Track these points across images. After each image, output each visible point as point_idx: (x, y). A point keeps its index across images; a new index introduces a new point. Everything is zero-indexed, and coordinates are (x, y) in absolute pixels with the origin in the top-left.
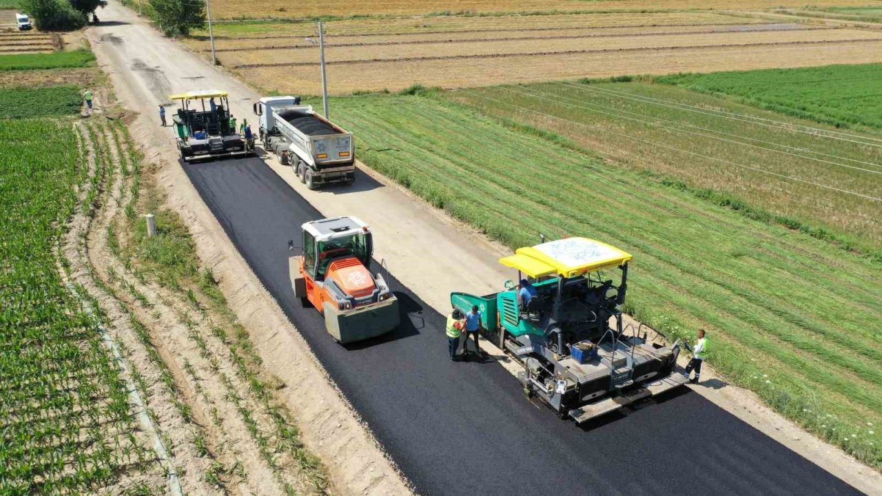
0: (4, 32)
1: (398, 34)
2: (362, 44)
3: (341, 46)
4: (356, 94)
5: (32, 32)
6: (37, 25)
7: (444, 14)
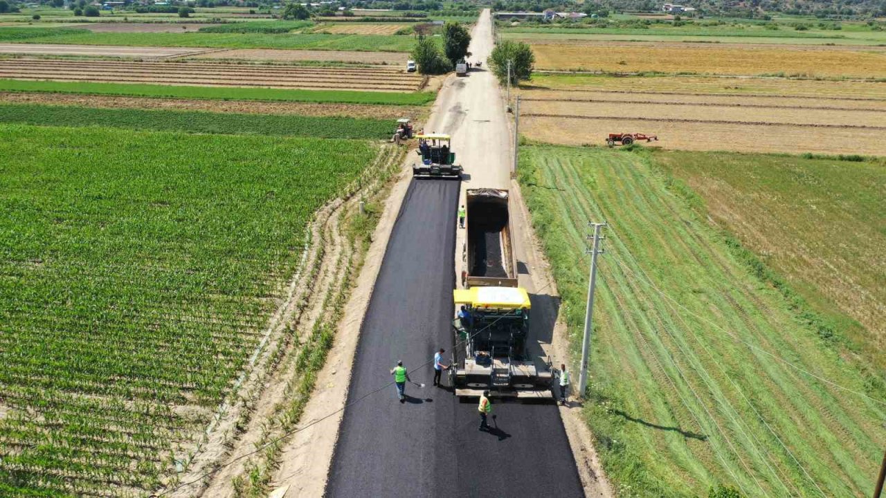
0: (396, 73)
1: (697, 95)
2: (649, 102)
3: (630, 102)
4: (585, 146)
5: (415, 74)
6: (419, 69)
7: (776, 75)
